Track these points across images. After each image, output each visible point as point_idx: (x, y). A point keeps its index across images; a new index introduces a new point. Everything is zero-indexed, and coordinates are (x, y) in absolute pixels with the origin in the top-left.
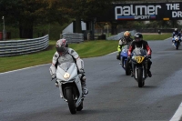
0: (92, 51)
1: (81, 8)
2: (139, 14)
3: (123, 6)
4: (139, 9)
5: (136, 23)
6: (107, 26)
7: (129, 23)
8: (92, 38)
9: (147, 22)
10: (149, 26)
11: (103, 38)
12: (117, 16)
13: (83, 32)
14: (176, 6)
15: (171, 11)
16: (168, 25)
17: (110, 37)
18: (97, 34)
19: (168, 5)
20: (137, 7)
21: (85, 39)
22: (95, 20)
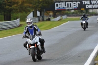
0: (43, 27)
1: (37, 4)
2: (68, 7)
3: (59, 2)
5: (67, 12)
6: (51, 13)
7: (63, 11)
8: (43, 20)
9: (73, 11)
10: (73, 13)
11: (49, 20)
12: (56, 8)
13: (38, 17)
14: (88, 2)
15: (85, 5)
17: (52, 19)
18: (46, 18)
19: (83, 2)
20: (67, 3)
21: (39, 20)
22: (45, 10)
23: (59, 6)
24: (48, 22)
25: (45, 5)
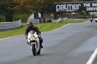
0: (44, 28)
1: (38, 6)
2: (69, 9)
3: (60, 4)
4: (69, 6)
5: (67, 14)
6: (52, 15)
7: (63, 13)
8: (44, 22)
9: (73, 13)
10: (74, 15)
11: (50, 21)
12: (57, 10)
13: (39, 18)
14: (89, 5)
15: (86, 7)
16: (84, 15)
17: (53, 21)
18: (47, 20)
19: (84, 4)
20: (68, 5)
21: (40, 22)
22: (46, 12)
23: (60, 8)
24: (49, 24)
25: (46, 6)
